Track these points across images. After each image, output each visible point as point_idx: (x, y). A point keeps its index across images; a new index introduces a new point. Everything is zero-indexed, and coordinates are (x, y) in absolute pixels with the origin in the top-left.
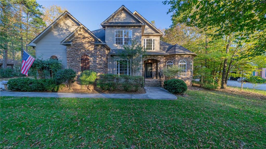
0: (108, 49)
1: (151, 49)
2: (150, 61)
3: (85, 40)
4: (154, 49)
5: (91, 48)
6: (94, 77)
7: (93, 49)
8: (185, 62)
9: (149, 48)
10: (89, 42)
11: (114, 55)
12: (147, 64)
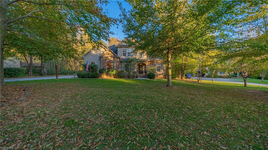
0: (119, 59)
1: (142, 58)
2: (141, 64)
3: (109, 55)
4: (143, 58)
5: (112, 59)
6: (114, 72)
7: (113, 59)
8: (160, 65)
9: (141, 57)
10: (111, 56)
11: (123, 62)
12: (139, 66)
